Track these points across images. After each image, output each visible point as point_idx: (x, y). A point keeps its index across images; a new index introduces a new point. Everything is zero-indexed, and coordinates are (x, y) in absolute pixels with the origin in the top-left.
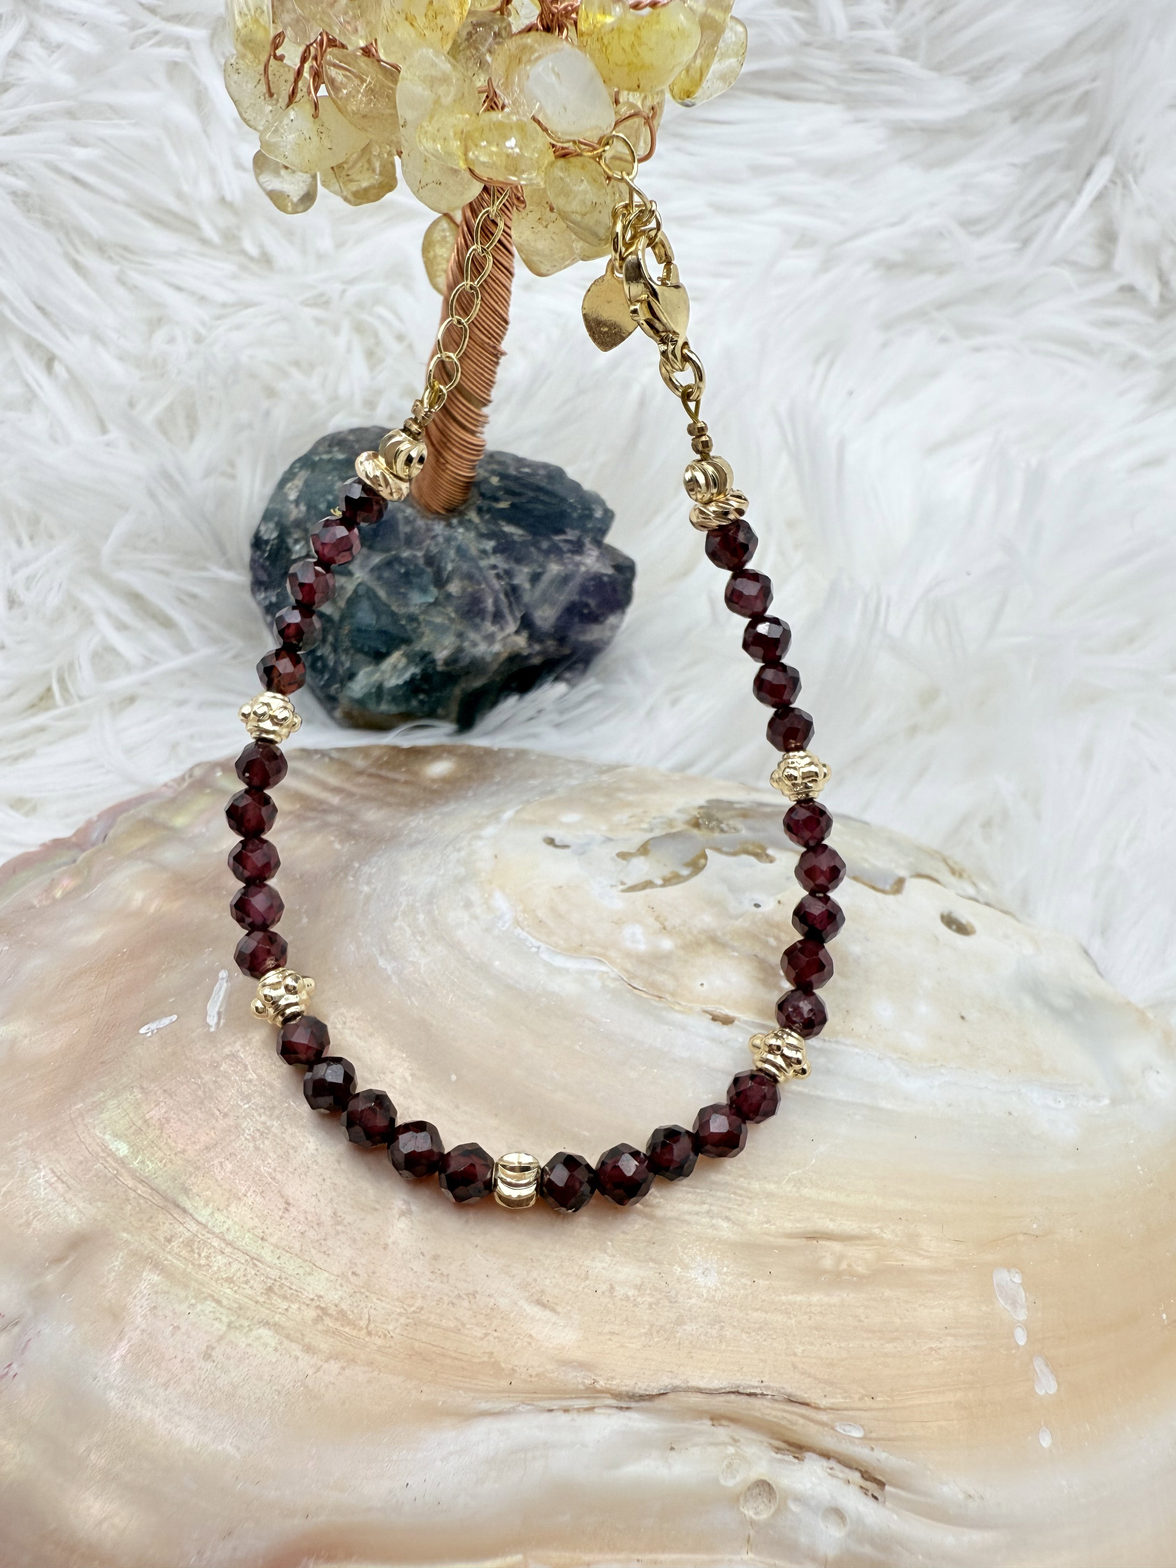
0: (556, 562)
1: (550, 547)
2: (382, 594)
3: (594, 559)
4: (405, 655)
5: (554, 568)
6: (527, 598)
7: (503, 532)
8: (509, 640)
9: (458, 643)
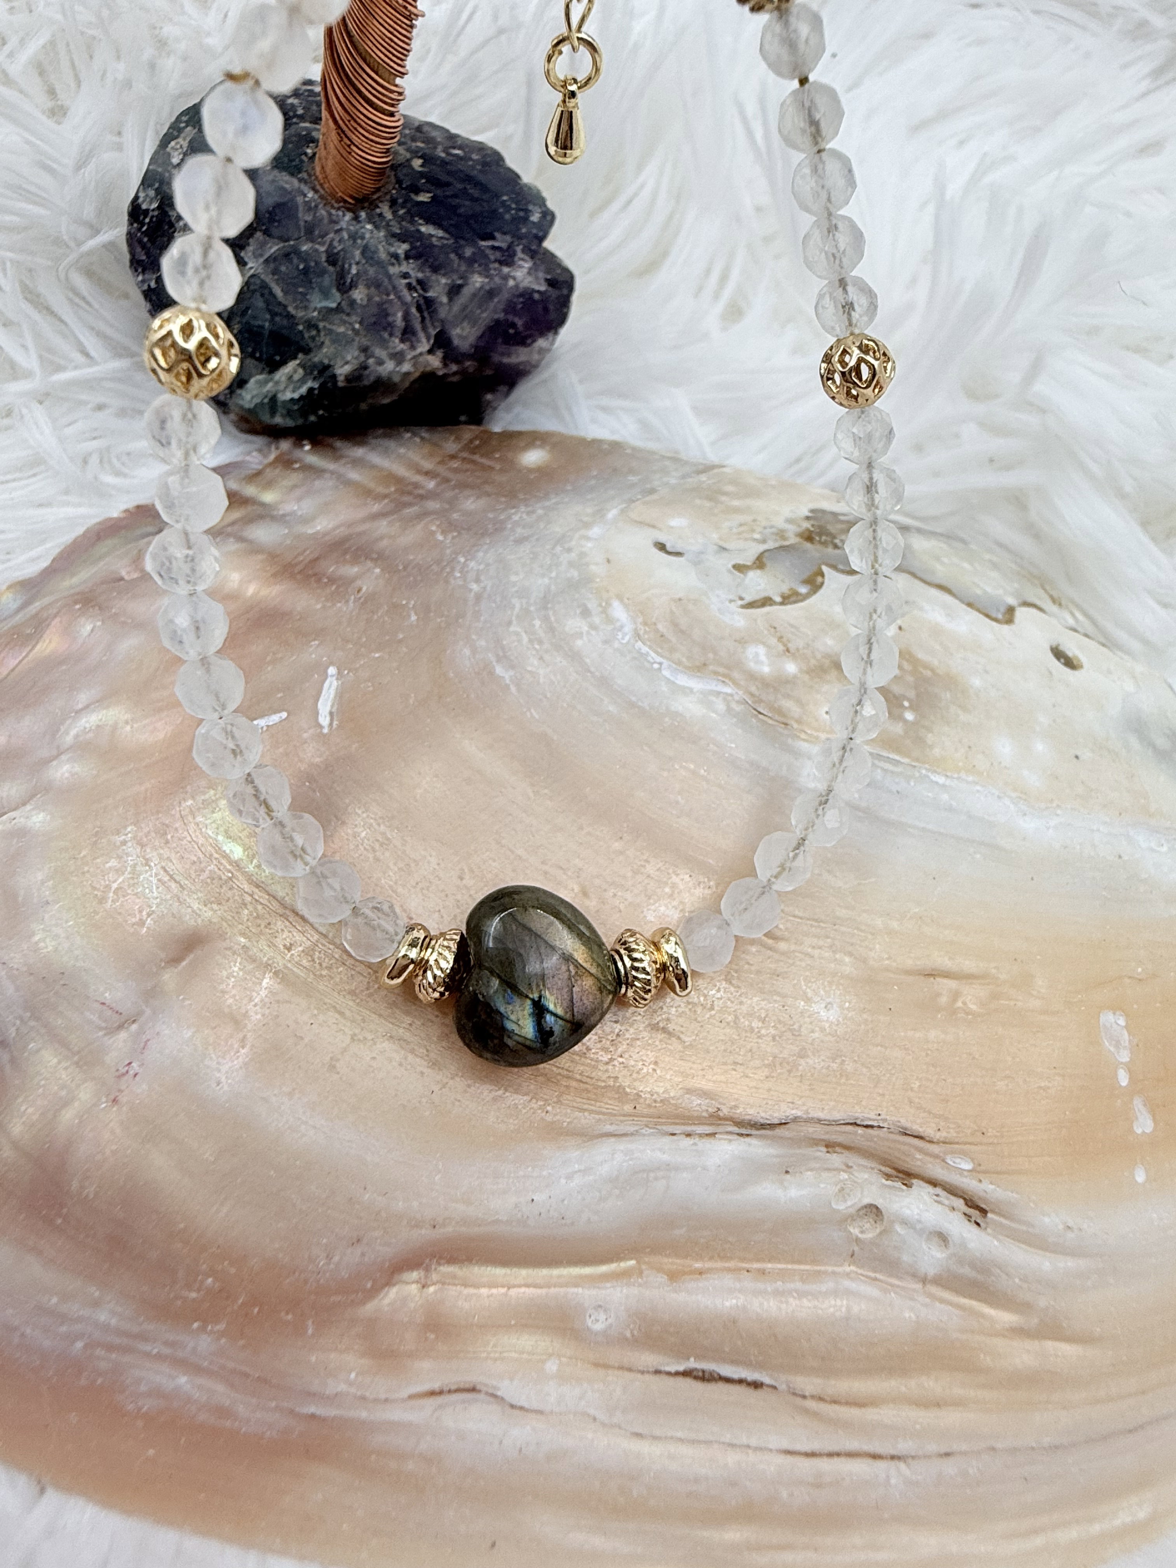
0: (480, 274)
1: (474, 253)
2: (278, 291)
3: (525, 271)
4: (302, 365)
5: (477, 281)
6: (443, 313)
7: (418, 231)
8: (421, 359)
9: (362, 358)
